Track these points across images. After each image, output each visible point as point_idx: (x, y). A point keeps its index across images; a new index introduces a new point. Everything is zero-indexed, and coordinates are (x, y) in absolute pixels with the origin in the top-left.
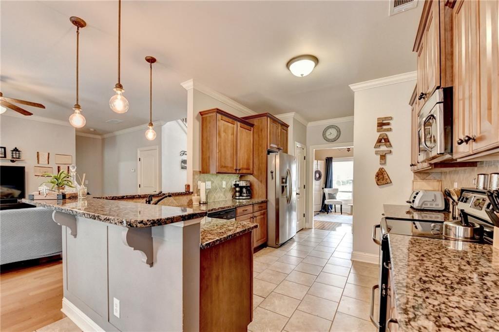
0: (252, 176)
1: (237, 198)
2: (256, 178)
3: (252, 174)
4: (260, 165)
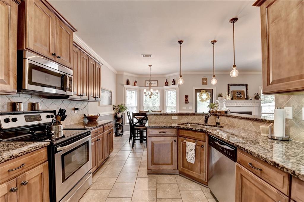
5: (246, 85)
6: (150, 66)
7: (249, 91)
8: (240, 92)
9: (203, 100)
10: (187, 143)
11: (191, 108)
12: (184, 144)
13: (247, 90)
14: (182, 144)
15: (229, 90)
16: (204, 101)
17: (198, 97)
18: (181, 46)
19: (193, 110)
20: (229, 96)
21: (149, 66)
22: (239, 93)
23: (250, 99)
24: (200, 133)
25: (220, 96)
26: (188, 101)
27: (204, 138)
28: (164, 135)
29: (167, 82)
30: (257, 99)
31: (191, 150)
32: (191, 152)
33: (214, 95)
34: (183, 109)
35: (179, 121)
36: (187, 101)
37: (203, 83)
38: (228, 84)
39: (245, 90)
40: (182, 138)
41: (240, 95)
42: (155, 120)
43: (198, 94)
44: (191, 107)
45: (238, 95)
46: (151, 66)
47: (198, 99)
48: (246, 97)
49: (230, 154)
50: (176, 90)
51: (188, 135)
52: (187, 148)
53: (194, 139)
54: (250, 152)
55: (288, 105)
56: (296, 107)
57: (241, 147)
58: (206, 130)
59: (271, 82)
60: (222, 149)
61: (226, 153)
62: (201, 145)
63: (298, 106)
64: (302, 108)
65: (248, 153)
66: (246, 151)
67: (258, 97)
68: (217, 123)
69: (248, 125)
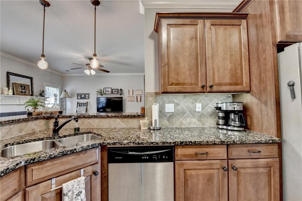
0: (249, 94)
1: (220, 127)
2: (255, 97)
3: (248, 92)
4: (263, 75)
5: (31, 79)
7: (34, 86)
8: (24, 86)
10: (64, 189)
13: (32, 84)
14: (43, 199)
15: (8, 80)
20: (9, 89)
22: (23, 88)
23: (36, 96)
27: (96, 157)
30: (42, 96)
31: (79, 194)
38: (8, 73)
39: (30, 84)
40: (42, 185)
41: (24, 89)
45: (22, 89)
48: (31, 93)
49: (164, 157)
54: (198, 142)
55: (156, 102)
56: (161, 104)
57: (187, 142)
58: (103, 143)
59: (170, 84)
60: (148, 158)
61: (156, 159)
62: (91, 174)
63: (163, 103)
64: (165, 104)
65: (196, 145)
66: (194, 143)
67: (43, 94)
68: (75, 129)
69: (115, 123)
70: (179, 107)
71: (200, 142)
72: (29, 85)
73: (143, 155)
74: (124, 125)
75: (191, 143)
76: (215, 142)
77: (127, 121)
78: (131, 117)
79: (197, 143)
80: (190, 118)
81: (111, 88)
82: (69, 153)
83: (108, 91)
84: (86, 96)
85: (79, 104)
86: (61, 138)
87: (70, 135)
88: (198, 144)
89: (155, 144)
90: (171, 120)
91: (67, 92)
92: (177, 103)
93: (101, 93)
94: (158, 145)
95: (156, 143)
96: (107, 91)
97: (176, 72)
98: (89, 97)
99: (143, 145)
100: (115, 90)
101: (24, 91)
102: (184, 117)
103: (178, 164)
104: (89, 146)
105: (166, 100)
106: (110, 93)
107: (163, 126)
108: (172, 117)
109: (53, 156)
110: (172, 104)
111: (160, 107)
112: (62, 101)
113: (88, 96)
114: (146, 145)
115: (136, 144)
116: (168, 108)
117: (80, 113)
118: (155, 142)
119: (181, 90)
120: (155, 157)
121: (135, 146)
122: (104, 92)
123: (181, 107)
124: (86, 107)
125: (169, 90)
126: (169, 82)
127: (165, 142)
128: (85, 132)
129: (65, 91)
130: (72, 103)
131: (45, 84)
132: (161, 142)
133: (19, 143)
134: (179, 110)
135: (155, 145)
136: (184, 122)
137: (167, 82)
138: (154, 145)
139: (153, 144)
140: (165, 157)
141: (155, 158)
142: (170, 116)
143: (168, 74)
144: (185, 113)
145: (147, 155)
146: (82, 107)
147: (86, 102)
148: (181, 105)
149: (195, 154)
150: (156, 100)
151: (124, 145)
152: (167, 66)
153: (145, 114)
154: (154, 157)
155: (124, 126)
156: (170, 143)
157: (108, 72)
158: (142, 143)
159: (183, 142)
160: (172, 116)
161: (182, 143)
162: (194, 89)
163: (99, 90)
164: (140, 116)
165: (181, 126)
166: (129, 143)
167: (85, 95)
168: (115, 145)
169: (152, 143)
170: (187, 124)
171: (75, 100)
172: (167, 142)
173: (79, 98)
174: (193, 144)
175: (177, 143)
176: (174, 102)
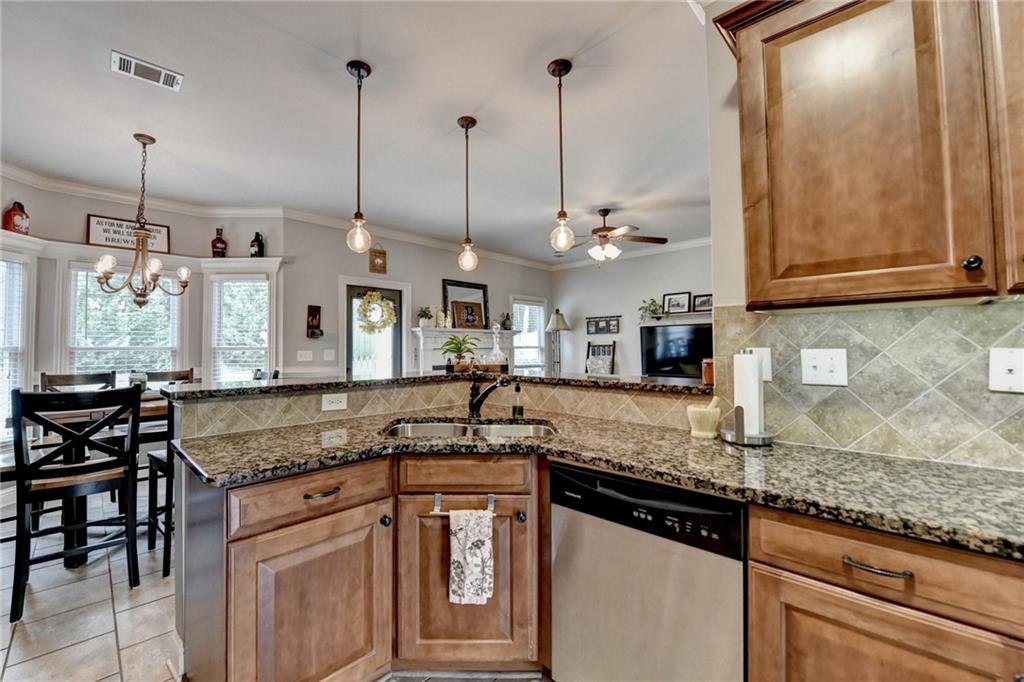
5: (484, 288)
6: (145, 140)
7: (490, 305)
8: (471, 307)
9: (371, 328)
10: (452, 521)
11: (329, 355)
12: (431, 527)
13: (486, 301)
14: (422, 526)
15: (445, 297)
16: (377, 330)
17: (356, 316)
18: (359, 87)
19: (337, 365)
20: (446, 316)
21: (138, 136)
22: (470, 309)
24: (506, 463)
25: (425, 314)
26: (318, 327)
27: (525, 479)
28: (330, 504)
29: (219, 239)
30: (506, 329)
31: (478, 544)
32: (475, 555)
33: (407, 313)
34: (299, 359)
35: (355, 416)
36: (314, 330)
37: (374, 268)
38: (444, 281)
39: (481, 301)
40: (420, 498)
41: (471, 314)
42: (229, 426)
43: (357, 303)
44: (333, 351)
45: (468, 314)
46: (153, 140)
47: (357, 323)
48: (484, 323)
49: (704, 533)
50: (268, 279)
51: (453, 479)
52: (454, 542)
53: (479, 490)
54: (854, 516)
55: (758, 342)
56: (780, 348)
57: (797, 502)
58: (539, 446)
59: (781, 270)
60: (650, 518)
61: (678, 530)
62: (511, 514)
63: (789, 346)
64: (799, 351)
65: (841, 522)
66: (830, 513)
67: (508, 323)
68: (515, 408)
69: (618, 408)
70: (875, 367)
71: (862, 517)
72: (480, 304)
73: (636, 507)
74: (643, 415)
75: (813, 511)
76: (957, 537)
77: (652, 405)
78: (661, 390)
79: (845, 514)
80: (948, 420)
81: (690, 293)
82: (463, 450)
83: (678, 305)
84: (611, 322)
85: (593, 350)
86: (481, 423)
87: (501, 420)
88: (849, 521)
89: (670, 478)
90: (829, 416)
91: (562, 315)
92: (861, 347)
93: (654, 312)
94: (679, 486)
95: (673, 478)
96: (673, 306)
97: (809, 220)
98: (618, 327)
99: (634, 473)
100: (705, 298)
101: (471, 318)
102: (909, 413)
103: (756, 572)
104: (504, 445)
105: (806, 334)
106: (686, 309)
107: (791, 438)
108: (836, 408)
109: (435, 449)
110: (839, 350)
111: (778, 360)
112: (552, 340)
113: (615, 323)
114: (642, 477)
115: (613, 465)
116: (815, 367)
117: (594, 375)
118: (670, 475)
119: (839, 291)
120: (673, 521)
121: (611, 471)
122: (666, 310)
123: (889, 366)
124: (611, 357)
125: (774, 296)
126: (779, 262)
127: (703, 481)
128: (533, 420)
129: (557, 311)
130: (574, 343)
131: (511, 297)
132: (689, 478)
133: (416, 421)
134: (876, 378)
135: (670, 484)
136: (909, 434)
137: (765, 265)
138: (666, 481)
139: (665, 476)
140: (710, 532)
141: (673, 527)
142: (825, 403)
143: (773, 233)
144: (911, 395)
145: (650, 510)
146: (601, 356)
147: (612, 343)
148: (885, 355)
149: (841, 560)
150: (758, 334)
151: (585, 462)
152: (765, 202)
153: (714, 387)
154: (669, 523)
155: (642, 419)
156: (724, 488)
157: (663, 241)
158: (631, 468)
159: (778, 497)
160: (832, 401)
161: (772, 502)
162: (920, 282)
163: (649, 302)
164: (694, 391)
165: (885, 448)
166: (595, 459)
167: (608, 320)
168: (562, 457)
169: (661, 474)
170: (927, 445)
171: (583, 338)
172: (713, 484)
173: (593, 329)
174: (825, 515)
175: (748, 493)
176: (845, 340)
